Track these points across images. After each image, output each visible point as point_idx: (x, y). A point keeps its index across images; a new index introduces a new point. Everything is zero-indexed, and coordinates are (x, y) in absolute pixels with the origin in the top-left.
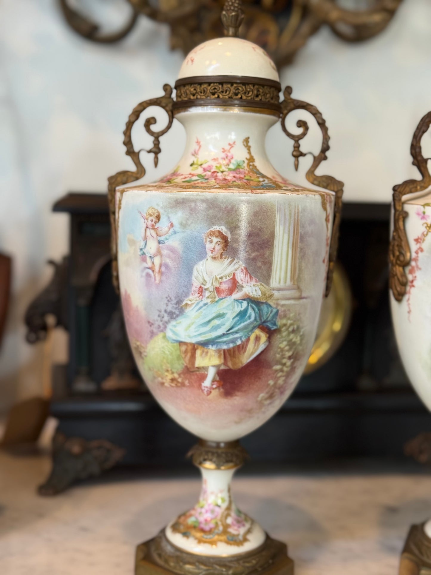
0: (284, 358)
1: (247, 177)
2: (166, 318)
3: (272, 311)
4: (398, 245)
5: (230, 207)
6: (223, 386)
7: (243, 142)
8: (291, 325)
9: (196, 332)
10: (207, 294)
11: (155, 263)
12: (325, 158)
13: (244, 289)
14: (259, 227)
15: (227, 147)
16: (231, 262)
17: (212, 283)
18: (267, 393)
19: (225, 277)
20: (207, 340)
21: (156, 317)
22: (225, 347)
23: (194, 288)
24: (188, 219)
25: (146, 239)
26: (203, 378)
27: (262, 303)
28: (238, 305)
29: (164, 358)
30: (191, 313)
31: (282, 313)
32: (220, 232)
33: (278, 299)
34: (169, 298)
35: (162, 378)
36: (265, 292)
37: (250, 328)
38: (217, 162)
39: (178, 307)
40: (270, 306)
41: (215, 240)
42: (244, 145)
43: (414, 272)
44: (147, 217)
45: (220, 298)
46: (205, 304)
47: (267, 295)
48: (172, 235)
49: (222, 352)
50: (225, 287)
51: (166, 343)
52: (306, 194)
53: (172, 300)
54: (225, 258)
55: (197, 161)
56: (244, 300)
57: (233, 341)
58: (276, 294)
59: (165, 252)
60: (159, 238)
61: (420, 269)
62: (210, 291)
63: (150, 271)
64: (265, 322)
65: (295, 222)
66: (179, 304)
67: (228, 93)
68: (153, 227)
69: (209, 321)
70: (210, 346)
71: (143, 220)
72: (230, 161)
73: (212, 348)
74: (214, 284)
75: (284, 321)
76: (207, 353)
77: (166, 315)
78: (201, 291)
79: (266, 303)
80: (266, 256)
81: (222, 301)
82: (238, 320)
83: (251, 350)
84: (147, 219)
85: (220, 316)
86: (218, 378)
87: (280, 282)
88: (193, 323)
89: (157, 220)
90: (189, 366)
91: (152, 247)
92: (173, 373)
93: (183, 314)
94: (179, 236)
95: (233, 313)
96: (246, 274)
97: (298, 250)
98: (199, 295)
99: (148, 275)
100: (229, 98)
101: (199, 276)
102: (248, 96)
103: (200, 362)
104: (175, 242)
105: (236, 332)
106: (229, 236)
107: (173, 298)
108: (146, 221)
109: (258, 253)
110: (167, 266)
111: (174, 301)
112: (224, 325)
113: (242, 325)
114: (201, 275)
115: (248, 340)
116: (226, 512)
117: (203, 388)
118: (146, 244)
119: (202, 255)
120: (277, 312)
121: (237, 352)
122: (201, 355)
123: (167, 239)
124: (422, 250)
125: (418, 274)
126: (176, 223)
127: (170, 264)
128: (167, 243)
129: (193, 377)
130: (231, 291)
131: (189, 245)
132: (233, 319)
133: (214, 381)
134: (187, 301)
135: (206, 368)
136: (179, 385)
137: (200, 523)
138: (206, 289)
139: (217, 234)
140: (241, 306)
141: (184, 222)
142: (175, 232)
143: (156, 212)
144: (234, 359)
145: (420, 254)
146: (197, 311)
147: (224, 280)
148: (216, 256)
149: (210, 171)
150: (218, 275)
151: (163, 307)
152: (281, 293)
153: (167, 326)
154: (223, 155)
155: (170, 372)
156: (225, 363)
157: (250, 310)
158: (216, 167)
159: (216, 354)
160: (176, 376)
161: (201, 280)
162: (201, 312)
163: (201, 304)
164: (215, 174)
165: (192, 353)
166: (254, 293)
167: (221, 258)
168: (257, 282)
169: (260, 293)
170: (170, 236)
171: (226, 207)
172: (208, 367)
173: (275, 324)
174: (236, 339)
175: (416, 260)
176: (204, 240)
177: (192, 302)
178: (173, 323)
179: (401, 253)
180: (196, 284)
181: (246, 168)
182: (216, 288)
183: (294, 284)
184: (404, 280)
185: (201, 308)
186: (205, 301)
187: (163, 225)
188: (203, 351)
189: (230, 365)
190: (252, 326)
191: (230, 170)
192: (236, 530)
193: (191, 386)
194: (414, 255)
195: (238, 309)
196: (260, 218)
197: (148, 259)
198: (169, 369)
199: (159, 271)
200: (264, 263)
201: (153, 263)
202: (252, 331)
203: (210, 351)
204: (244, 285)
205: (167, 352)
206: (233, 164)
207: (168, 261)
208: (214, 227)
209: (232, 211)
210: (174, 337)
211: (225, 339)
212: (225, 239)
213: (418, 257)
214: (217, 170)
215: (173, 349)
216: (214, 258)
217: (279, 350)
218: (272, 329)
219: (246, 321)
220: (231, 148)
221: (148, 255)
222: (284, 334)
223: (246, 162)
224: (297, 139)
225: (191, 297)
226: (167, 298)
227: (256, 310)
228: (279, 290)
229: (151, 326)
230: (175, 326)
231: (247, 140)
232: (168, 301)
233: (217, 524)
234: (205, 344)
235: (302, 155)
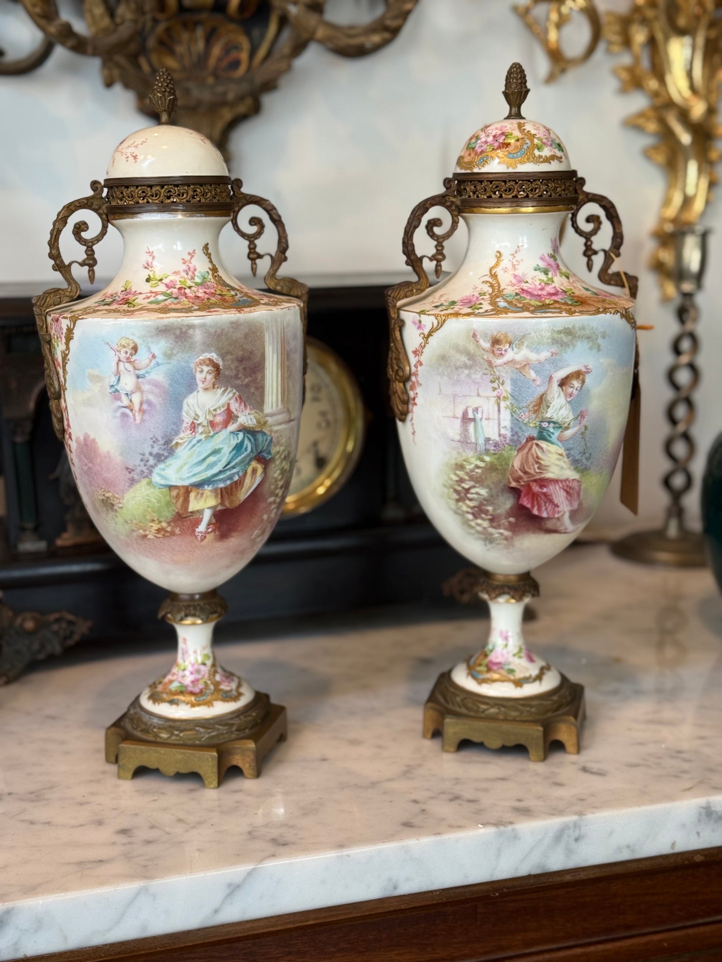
0: (277, 488)
1: (219, 292)
2: (152, 461)
3: (267, 440)
4: (395, 358)
5: (219, 331)
6: (219, 528)
7: (203, 250)
8: (284, 451)
9: (189, 473)
10: (200, 429)
11: (133, 401)
12: (285, 259)
13: (239, 419)
14: (250, 350)
15: (187, 258)
16: (225, 391)
17: (206, 417)
18: (261, 529)
19: (219, 408)
20: (203, 480)
21: (138, 462)
22: (222, 485)
23: (185, 425)
24: (174, 349)
25: (119, 373)
26: (198, 522)
27: (258, 432)
28: (234, 437)
29: (148, 507)
30: (182, 452)
31: (276, 440)
32: (210, 360)
33: (272, 426)
34: (154, 439)
35: (145, 530)
36: (259, 420)
37: (247, 461)
38: (179, 276)
39: (167, 447)
40: (265, 434)
41: (206, 369)
42: (204, 253)
43: (416, 389)
44: (119, 349)
45: (215, 432)
46: (199, 441)
47: (262, 423)
48: (154, 367)
49: (219, 491)
50: (219, 419)
51: (152, 490)
52: (288, 307)
53: (159, 441)
54: (218, 388)
55: (154, 275)
56: (240, 431)
57: (230, 477)
58: (270, 420)
59: (146, 387)
60: (137, 372)
61: (421, 385)
62: (204, 426)
63: (127, 411)
64: (261, 452)
65: (281, 340)
66: (167, 444)
67: (185, 196)
68: (128, 360)
69: (204, 459)
70: (206, 487)
71: (113, 353)
72: (194, 273)
73: (208, 488)
74: (207, 417)
75: (277, 449)
76: (202, 494)
77: (151, 458)
78: (193, 427)
79: (261, 432)
80: (258, 380)
81: (217, 435)
82: (235, 454)
83: (248, 485)
84: (119, 351)
85: (216, 452)
86: (214, 521)
87: (272, 407)
88: (185, 464)
89: (134, 352)
90: (180, 512)
91: (128, 382)
92: (160, 522)
93: (172, 455)
94: (163, 368)
95: (229, 447)
96: (241, 403)
97: (286, 369)
98: (191, 432)
99: (124, 415)
100: (187, 201)
101: (190, 411)
102: (207, 197)
103: (194, 505)
104: (158, 375)
105: (233, 467)
106: (221, 363)
107: (160, 438)
108: (118, 353)
109: (251, 379)
110: (150, 403)
111: (162, 442)
112: (220, 461)
113: (239, 458)
114: (193, 409)
115: (245, 474)
116: (213, 670)
117: (197, 534)
118: (119, 380)
119: (191, 387)
120: (271, 440)
121: (234, 489)
122: (196, 498)
123: (147, 373)
124: (421, 364)
125: (419, 390)
126: (157, 353)
127: (154, 400)
128: (148, 377)
129: (185, 524)
130: (226, 424)
131: (176, 377)
132: (230, 453)
133: (209, 524)
134: (178, 439)
135: (201, 512)
136: (168, 534)
137: (186, 687)
138: (199, 425)
139: (208, 362)
140: (238, 437)
141: (169, 352)
142: (158, 364)
143: (131, 342)
144: (232, 497)
145: (419, 368)
146: (189, 450)
147: (219, 411)
148: (208, 386)
149: (175, 288)
150: (211, 407)
151: (147, 450)
152: (274, 418)
153: (153, 470)
154: (184, 267)
155: (157, 522)
156: (222, 503)
157: (246, 442)
158: (180, 281)
159: (213, 494)
160: (164, 524)
161: (193, 415)
162: (195, 450)
163: (194, 441)
164: (183, 291)
165: (184, 496)
166: (250, 422)
167: (213, 388)
168: (251, 410)
169: (255, 421)
170: (151, 369)
171: (216, 331)
172: (204, 509)
173: (269, 453)
174: (234, 474)
175: (416, 375)
176: (194, 370)
177: (184, 440)
178: (162, 466)
179: (399, 367)
180: (187, 420)
181: (212, 280)
182: (210, 421)
183: (284, 407)
184: (406, 398)
185: (194, 445)
186: (198, 437)
187: (142, 357)
188: (198, 493)
189: (227, 504)
190: (248, 458)
191: (197, 284)
192: (228, 686)
193: (183, 533)
194: (413, 369)
195: (234, 442)
196: (250, 340)
197: (124, 398)
198: (156, 519)
199: (140, 410)
200: (257, 388)
201: (131, 401)
202: (249, 464)
203: (205, 492)
204: (239, 415)
205: (153, 500)
206: (198, 276)
207: (151, 397)
208: (203, 355)
209: (222, 335)
210: (163, 482)
211: (221, 477)
212: (216, 367)
213: (417, 371)
214: (184, 286)
215: (161, 495)
216: (206, 389)
217: (274, 480)
218: (268, 458)
219: (243, 453)
220: (191, 258)
221: (123, 393)
222: (278, 462)
223: (210, 272)
224: (251, 239)
225: (182, 435)
226: (151, 439)
227: (252, 440)
228: (272, 415)
229: (130, 473)
230: (163, 470)
231: (206, 247)
232: (154, 442)
233: (206, 683)
234: (199, 485)
235: (260, 256)
